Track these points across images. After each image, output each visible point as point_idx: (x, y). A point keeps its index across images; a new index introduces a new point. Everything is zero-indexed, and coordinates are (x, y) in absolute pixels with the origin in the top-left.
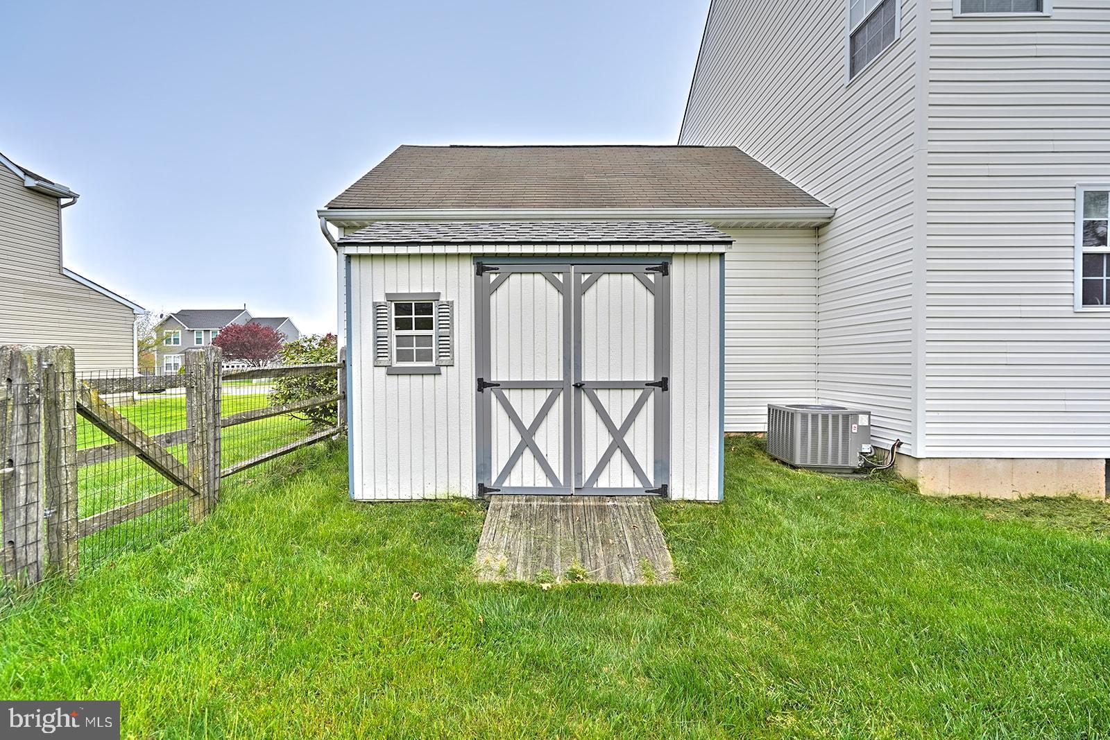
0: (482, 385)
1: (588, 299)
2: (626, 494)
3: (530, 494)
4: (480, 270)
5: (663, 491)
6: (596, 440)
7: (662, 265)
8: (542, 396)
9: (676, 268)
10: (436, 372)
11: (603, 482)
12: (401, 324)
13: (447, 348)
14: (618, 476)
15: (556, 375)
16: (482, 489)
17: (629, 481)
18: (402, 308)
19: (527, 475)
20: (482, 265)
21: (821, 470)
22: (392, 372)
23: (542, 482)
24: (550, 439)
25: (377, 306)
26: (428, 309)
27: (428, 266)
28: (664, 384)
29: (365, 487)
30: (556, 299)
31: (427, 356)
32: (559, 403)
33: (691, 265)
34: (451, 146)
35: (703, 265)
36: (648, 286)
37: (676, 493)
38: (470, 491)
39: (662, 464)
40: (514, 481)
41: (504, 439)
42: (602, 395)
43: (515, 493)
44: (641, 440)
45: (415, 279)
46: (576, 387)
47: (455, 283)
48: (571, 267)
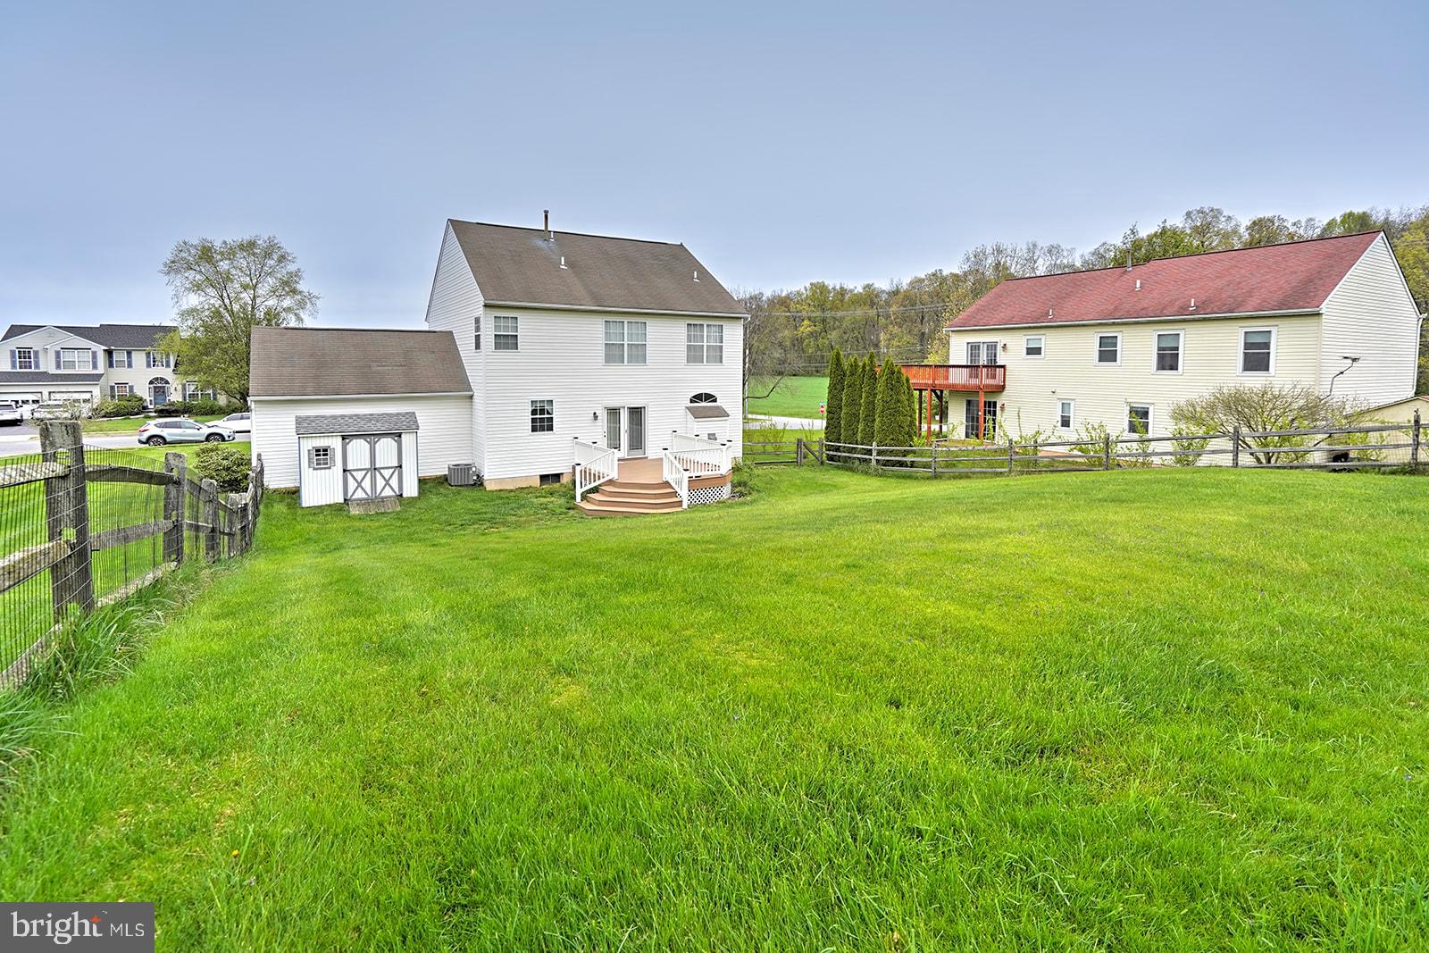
0: (345, 471)
1: (377, 445)
2: (390, 497)
3: (360, 500)
4: (343, 439)
5: (401, 495)
6: (380, 483)
7: (400, 435)
8: (364, 472)
9: (403, 436)
10: (330, 468)
11: (383, 494)
12: (317, 455)
13: (333, 459)
14: (388, 492)
15: (368, 466)
16: (345, 500)
17: (392, 493)
18: (317, 451)
19: (360, 494)
20: (344, 438)
21: (460, 486)
22: (314, 469)
23: (364, 496)
24: (367, 484)
25: (309, 451)
26: (326, 450)
27: (325, 439)
28: (401, 467)
29: (306, 503)
30: (368, 446)
31: (327, 464)
32: (369, 475)
33: (408, 435)
35: (411, 435)
36: (395, 441)
37: (404, 495)
38: (342, 501)
39: (401, 488)
40: (355, 497)
41: (352, 485)
42: (382, 471)
43: (356, 500)
44: (394, 482)
45: (321, 442)
46: (374, 469)
47: (335, 443)
48: (372, 437)
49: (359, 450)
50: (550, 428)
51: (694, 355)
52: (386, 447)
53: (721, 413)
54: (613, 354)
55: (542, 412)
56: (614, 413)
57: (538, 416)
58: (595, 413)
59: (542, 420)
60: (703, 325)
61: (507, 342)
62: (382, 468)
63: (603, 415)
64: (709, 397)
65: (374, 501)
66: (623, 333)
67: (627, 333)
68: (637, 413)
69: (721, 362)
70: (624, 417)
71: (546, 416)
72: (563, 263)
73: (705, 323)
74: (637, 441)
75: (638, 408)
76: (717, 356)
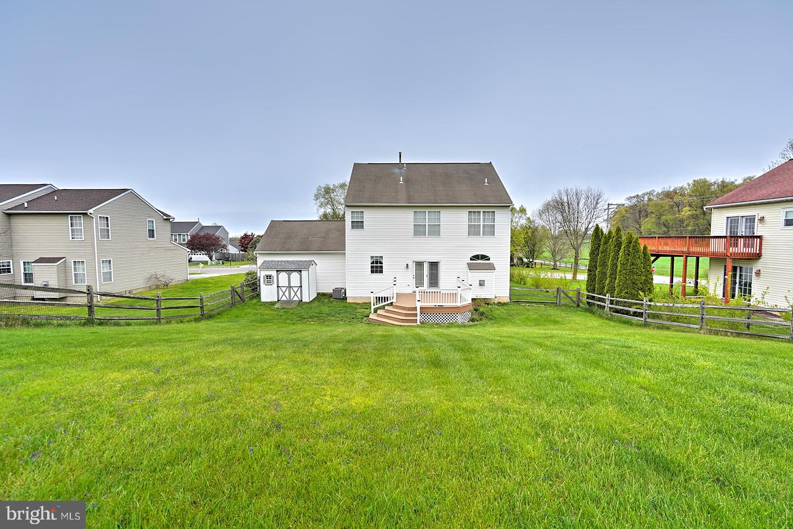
0: (278, 287)
1: (291, 275)
2: (297, 301)
3: (284, 301)
5: (302, 301)
6: (293, 294)
7: (301, 271)
8: (286, 288)
9: (302, 272)
10: (272, 285)
11: (294, 299)
12: (267, 279)
13: (273, 280)
14: (296, 299)
15: (287, 285)
16: (278, 300)
18: (267, 276)
19: (284, 298)
20: (277, 271)
21: (337, 299)
22: (266, 285)
23: (286, 299)
24: (287, 293)
26: (270, 276)
27: (270, 271)
28: (301, 287)
29: (263, 300)
30: (287, 276)
31: (270, 283)
32: (288, 289)
33: (304, 271)
34: (284, 221)
35: (306, 271)
36: (299, 274)
37: (303, 301)
38: (277, 301)
39: (301, 297)
40: (282, 299)
41: (281, 294)
42: (293, 288)
43: (282, 301)
44: (299, 294)
45: (268, 273)
46: (290, 287)
47: (274, 273)
48: (289, 271)
49: (283, 276)
50: (381, 272)
51: (473, 231)
52: (295, 276)
53: (491, 267)
54: (419, 231)
55: (377, 263)
56: (419, 264)
57: (374, 265)
58: (407, 265)
59: (377, 267)
60: (480, 212)
61: (358, 225)
62: (294, 287)
63: (412, 267)
64: (484, 257)
65: (289, 302)
66: (426, 218)
67: (427, 218)
68: (434, 265)
69: (494, 235)
70: (426, 267)
71: (379, 265)
72: (401, 180)
73: (482, 210)
74: (434, 281)
75: (435, 262)
76: (490, 231)
